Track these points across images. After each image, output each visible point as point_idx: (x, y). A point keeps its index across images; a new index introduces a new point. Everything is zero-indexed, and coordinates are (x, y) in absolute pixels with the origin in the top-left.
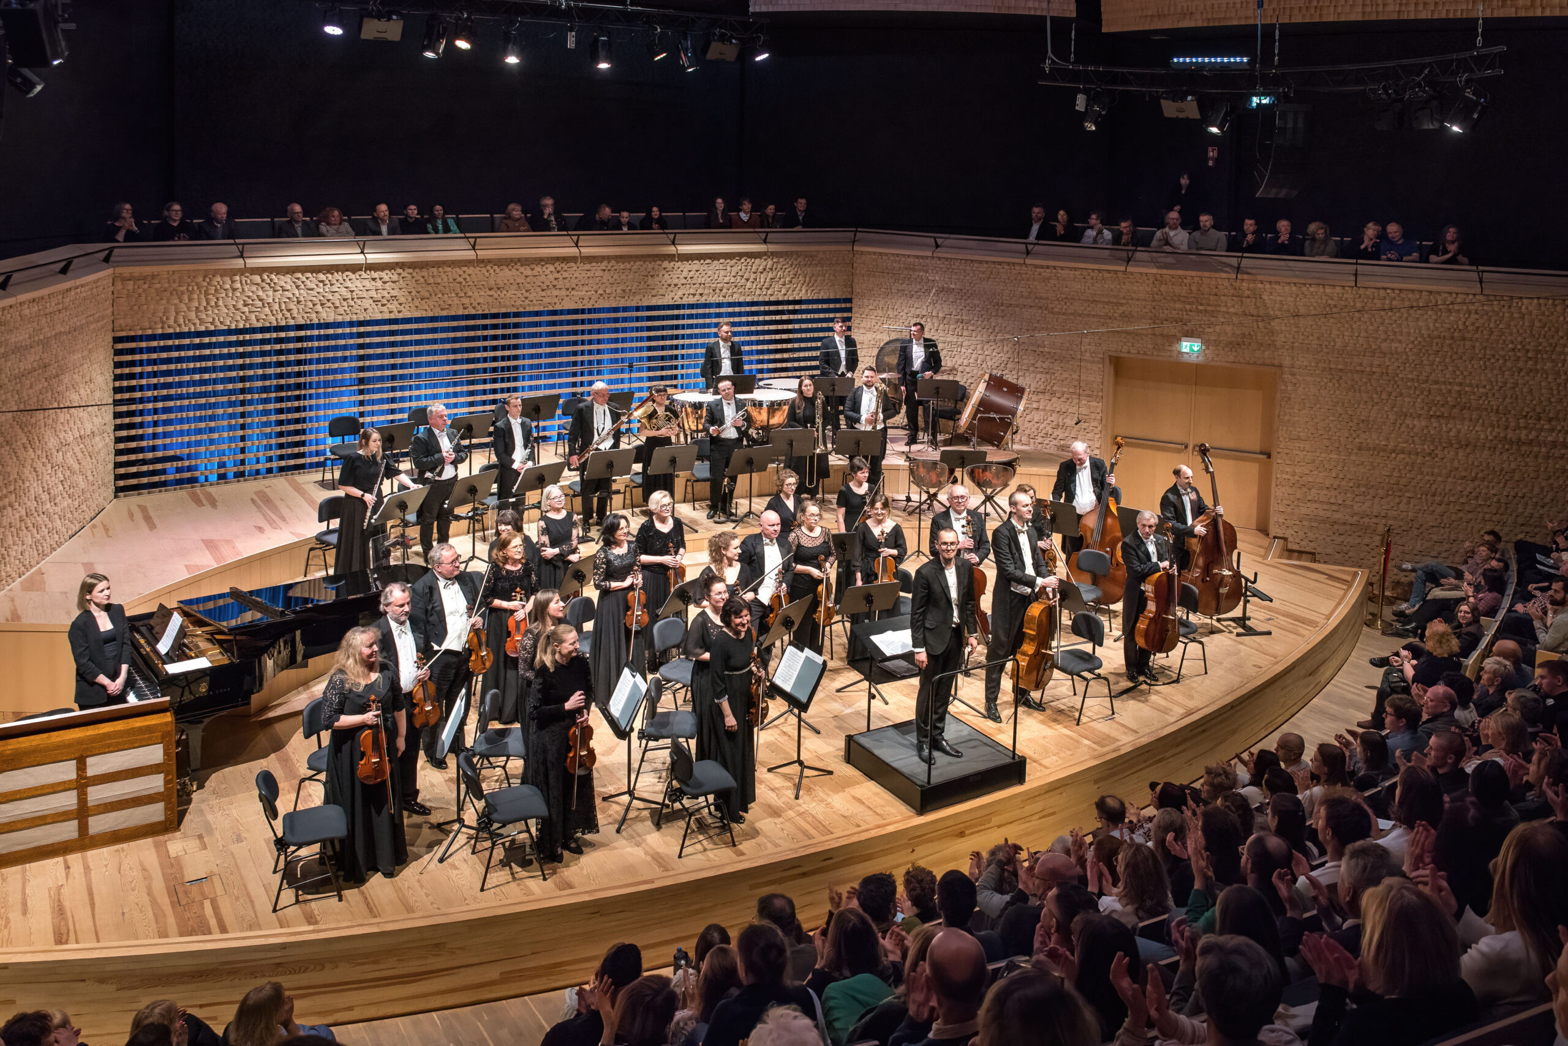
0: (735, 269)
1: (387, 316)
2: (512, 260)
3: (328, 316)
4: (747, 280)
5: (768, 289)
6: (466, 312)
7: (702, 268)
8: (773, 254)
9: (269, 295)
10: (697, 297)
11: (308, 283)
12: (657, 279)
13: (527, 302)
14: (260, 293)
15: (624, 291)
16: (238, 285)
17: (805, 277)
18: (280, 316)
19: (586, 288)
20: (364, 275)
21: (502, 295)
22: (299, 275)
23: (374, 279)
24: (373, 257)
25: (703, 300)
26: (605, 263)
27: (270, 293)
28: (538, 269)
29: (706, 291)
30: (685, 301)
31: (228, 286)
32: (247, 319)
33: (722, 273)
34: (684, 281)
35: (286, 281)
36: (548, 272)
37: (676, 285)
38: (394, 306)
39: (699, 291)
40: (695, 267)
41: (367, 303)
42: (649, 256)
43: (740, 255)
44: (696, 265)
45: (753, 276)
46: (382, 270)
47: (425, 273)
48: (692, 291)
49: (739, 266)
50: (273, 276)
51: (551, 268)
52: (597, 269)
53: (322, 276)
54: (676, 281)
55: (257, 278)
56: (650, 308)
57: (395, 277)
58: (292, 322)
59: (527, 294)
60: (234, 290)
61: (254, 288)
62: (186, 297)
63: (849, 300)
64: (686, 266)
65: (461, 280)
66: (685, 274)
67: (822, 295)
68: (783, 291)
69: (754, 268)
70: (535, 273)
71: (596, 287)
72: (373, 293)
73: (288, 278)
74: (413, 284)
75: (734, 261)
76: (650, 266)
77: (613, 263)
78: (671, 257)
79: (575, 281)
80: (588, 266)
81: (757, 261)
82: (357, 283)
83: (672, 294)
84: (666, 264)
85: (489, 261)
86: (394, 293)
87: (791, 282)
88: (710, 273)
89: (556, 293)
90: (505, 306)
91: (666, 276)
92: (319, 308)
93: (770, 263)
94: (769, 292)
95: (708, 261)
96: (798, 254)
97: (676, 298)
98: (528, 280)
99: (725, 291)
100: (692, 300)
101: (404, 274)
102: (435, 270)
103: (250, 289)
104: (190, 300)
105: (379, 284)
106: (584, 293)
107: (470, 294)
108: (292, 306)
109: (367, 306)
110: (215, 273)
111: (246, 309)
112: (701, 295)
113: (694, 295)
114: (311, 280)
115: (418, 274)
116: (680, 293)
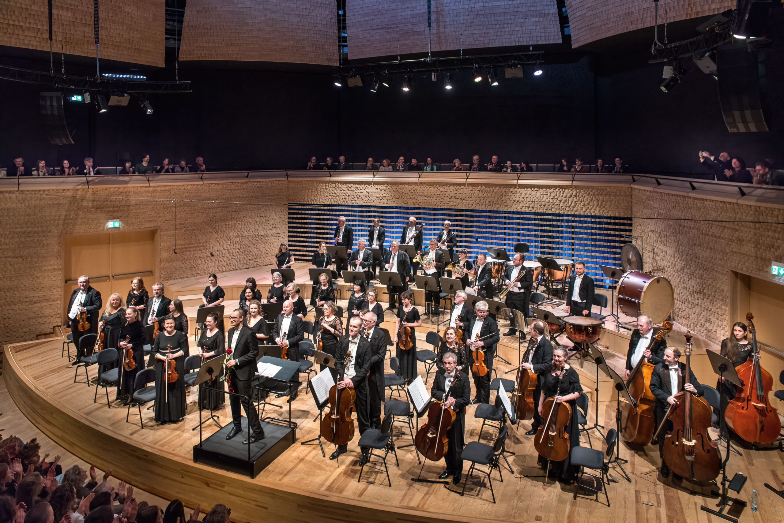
0: (552, 195)
1: (382, 205)
2: (434, 183)
3: (360, 203)
4: (560, 201)
5: (574, 207)
6: (414, 206)
7: (533, 193)
8: (576, 187)
9: (338, 192)
10: (530, 209)
11: (352, 188)
12: (507, 197)
13: (442, 204)
14: (335, 191)
15: (490, 202)
16: (327, 187)
17: (598, 201)
18: (342, 201)
19: (470, 199)
20: (373, 187)
21: (430, 199)
22: (349, 185)
23: (377, 188)
24: (377, 179)
25: (534, 211)
26: (479, 187)
27: (339, 191)
28: (447, 188)
29: (536, 206)
30: (523, 210)
31: (324, 188)
32: (331, 201)
33: (545, 196)
34: (523, 199)
35: (344, 187)
36: (451, 190)
37: (518, 201)
38: (384, 200)
39: (531, 206)
40: (529, 192)
41: (374, 198)
42: (503, 185)
43: (556, 187)
44: (529, 191)
45: (564, 199)
46: (380, 185)
47: (397, 187)
48: (527, 205)
49: (554, 193)
50: (339, 185)
51: (453, 188)
52: (476, 190)
53: (357, 186)
54: (518, 199)
55: (334, 185)
56: (505, 212)
57: (385, 188)
58: (346, 204)
59: (441, 200)
60: (326, 189)
61: (333, 189)
62: (310, 191)
63: (631, 219)
64: (524, 191)
65: (412, 191)
66: (523, 195)
67: (610, 214)
68: (584, 209)
69: (564, 195)
70: (445, 190)
71: (475, 199)
72: (376, 194)
73: (345, 186)
74: (392, 191)
75: (552, 190)
76: (503, 190)
77: (483, 187)
78: (515, 186)
79: (464, 196)
80: (470, 188)
81: (566, 191)
82: (371, 189)
83: (516, 206)
84: (512, 189)
85: (424, 183)
86: (384, 195)
87: (588, 204)
88: (538, 196)
89: (455, 200)
90: (431, 205)
91: (512, 196)
92: (356, 199)
93: (575, 192)
94: (575, 209)
95: (536, 189)
96: (592, 188)
97: (518, 208)
98: (442, 193)
99: (547, 206)
100: (527, 210)
101: (389, 187)
102: (401, 186)
103: (331, 188)
104: (312, 192)
105: (379, 190)
106: (469, 202)
107: (416, 198)
108: (346, 197)
109: (374, 199)
110: (319, 182)
111: (330, 197)
112: (533, 207)
113: (529, 207)
114: (354, 187)
115: (394, 187)
116: (521, 206)
